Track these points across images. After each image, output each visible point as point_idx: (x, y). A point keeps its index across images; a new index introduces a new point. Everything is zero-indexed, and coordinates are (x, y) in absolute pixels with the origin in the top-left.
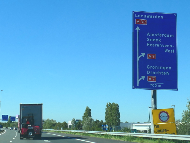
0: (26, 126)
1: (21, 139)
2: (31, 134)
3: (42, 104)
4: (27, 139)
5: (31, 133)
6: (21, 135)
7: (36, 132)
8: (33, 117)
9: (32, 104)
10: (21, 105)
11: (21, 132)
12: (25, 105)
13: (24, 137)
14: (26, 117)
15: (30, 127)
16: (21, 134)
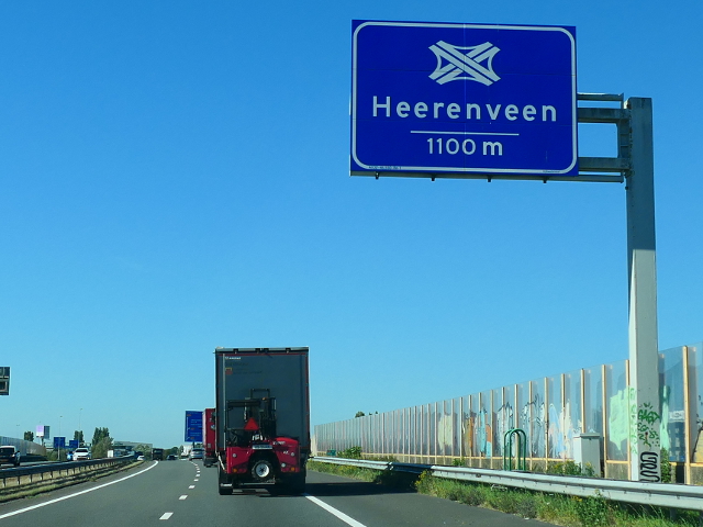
2: (263, 470)
3: (306, 351)
5: (262, 466)
7: (283, 465)
8: (270, 401)
9: (266, 351)
10: (219, 354)
11: (224, 462)
12: (236, 352)
14: (241, 404)
16: (222, 473)
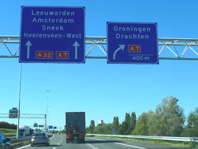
0: (72, 131)
1: (67, 143)
4: (72, 143)
6: (67, 139)
13: (70, 141)
15: (74, 132)
